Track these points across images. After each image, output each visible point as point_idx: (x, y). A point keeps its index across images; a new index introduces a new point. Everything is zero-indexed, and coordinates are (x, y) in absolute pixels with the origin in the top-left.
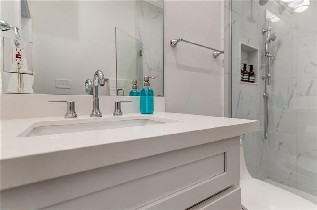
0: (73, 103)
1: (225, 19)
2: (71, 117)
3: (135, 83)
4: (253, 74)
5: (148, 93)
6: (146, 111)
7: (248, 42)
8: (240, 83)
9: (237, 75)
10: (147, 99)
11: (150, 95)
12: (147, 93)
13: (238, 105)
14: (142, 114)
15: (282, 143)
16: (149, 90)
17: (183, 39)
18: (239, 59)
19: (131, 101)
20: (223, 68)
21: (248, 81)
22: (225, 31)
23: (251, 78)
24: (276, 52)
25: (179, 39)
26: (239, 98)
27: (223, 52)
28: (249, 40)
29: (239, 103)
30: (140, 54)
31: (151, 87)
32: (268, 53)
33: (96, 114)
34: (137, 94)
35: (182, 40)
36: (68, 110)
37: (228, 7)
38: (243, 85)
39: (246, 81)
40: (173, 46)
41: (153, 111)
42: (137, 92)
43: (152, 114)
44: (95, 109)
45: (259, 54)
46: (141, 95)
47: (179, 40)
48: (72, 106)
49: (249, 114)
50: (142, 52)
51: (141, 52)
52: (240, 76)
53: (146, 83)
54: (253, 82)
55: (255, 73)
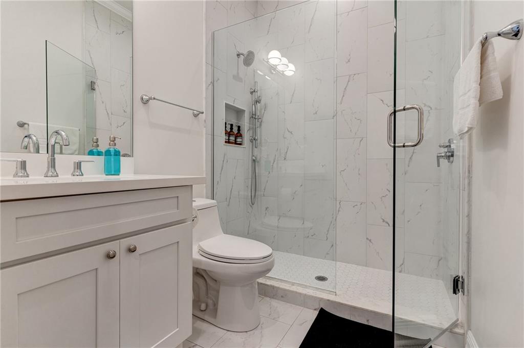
0: (25, 161)
1: (206, 76)
2: (21, 176)
3: (95, 141)
4: (241, 136)
5: (114, 153)
6: (111, 171)
7: (234, 101)
8: (224, 145)
9: (221, 137)
10: (112, 159)
11: (117, 155)
12: (112, 154)
13: (222, 168)
14: (106, 175)
15: (268, 207)
16: (115, 150)
17: (156, 98)
18: (223, 119)
19: (93, 162)
20: (205, 129)
21: (236, 143)
22: (207, 89)
23: (239, 140)
24: (263, 115)
25: (151, 97)
26: (223, 161)
27: (203, 113)
28: (235, 99)
29: (223, 166)
30: (92, 87)
31: (118, 148)
32: (255, 115)
33: (51, 173)
34: (99, 154)
35: (154, 99)
36: (18, 168)
37: (210, 63)
38: (228, 147)
39: (232, 143)
40: (145, 102)
41: (120, 172)
42: (98, 151)
43: (119, 175)
44: (50, 169)
45: (247, 116)
46: (105, 155)
47: (150, 99)
48: (23, 165)
49: (235, 178)
50: (94, 83)
51: (92, 83)
52: (224, 137)
53: (112, 142)
54: (240, 144)
55: (243, 136)
